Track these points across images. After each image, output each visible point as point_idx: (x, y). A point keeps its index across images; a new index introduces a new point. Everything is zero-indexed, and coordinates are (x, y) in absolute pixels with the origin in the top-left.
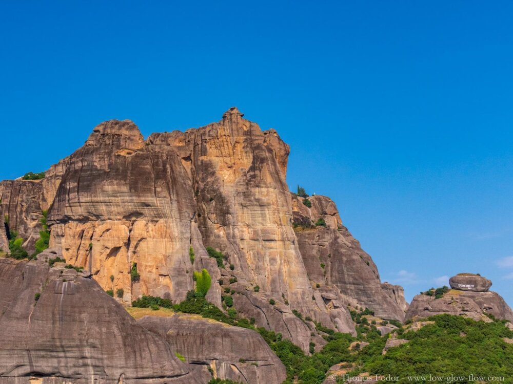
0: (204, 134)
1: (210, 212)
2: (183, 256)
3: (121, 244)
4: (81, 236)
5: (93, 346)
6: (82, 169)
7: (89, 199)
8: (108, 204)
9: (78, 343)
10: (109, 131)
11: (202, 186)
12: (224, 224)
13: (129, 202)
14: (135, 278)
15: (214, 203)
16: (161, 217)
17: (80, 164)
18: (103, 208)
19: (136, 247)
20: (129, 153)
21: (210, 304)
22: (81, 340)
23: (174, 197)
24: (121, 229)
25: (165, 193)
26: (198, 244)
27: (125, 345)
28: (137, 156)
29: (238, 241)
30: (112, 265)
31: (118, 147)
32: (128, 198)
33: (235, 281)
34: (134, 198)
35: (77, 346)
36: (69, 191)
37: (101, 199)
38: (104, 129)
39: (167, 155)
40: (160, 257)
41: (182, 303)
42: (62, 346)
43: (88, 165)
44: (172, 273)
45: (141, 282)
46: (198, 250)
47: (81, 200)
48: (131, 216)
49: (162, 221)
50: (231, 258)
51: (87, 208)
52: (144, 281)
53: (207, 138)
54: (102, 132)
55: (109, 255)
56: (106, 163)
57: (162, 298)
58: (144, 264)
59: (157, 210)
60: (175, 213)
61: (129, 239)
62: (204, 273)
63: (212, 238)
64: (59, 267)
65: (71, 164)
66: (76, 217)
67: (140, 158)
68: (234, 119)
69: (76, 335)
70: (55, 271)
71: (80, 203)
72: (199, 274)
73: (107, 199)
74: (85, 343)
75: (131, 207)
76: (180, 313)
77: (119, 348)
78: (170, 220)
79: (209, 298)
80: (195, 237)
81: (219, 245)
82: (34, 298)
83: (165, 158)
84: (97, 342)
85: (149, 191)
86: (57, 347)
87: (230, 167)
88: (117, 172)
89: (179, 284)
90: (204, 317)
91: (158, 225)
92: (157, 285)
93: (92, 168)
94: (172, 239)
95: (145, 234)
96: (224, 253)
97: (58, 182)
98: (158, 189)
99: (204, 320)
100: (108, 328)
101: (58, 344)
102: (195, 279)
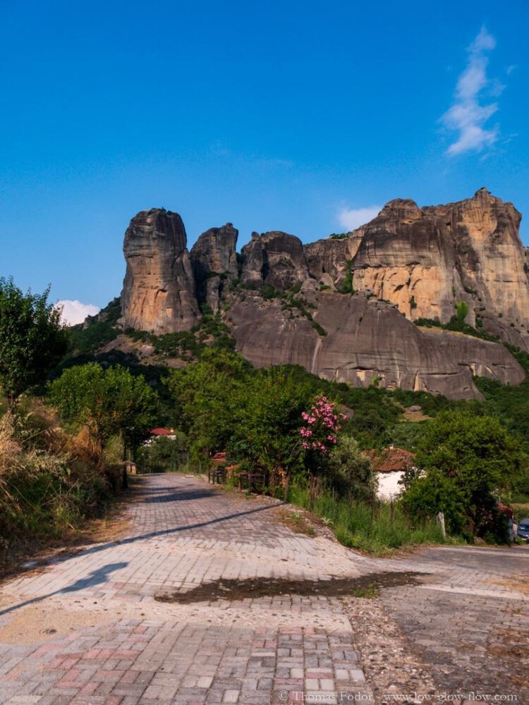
0: (461, 207)
1: (464, 261)
2: (448, 292)
3: (404, 283)
4: (376, 277)
5: (399, 352)
6: (377, 232)
7: (382, 253)
8: (395, 256)
9: (389, 350)
10: (396, 207)
11: (458, 243)
12: (475, 269)
13: (411, 255)
14: (413, 306)
15: (467, 255)
16: (432, 266)
17: (376, 230)
18: (392, 259)
19: (414, 285)
20: (410, 222)
21: (467, 325)
22: (391, 348)
23: (442, 252)
24: (403, 273)
25: (436, 249)
26: (457, 284)
27: (420, 352)
28: (416, 223)
29: (484, 281)
30: (397, 297)
31: (403, 217)
32: (410, 253)
33: (484, 309)
34: (414, 252)
35: (389, 352)
36: (369, 248)
37: (391, 253)
38: (393, 205)
39: (437, 223)
40: (432, 292)
41: (448, 324)
42: (379, 352)
43: (381, 230)
44: (439, 303)
45: (418, 309)
46: (458, 289)
47: (378, 254)
48: (411, 264)
49: (433, 268)
50: (479, 293)
51: (381, 259)
52: (420, 308)
53: (463, 209)
54: (391, 207)
55: (396, 290)
56: (395, 228)
57: (433, 319)
58: (420, 296)
59: (430, 260)
60: (443, 263)
61: (410, 280)
62: (463, 304)
63: (466, 279)
64: (373, 300)
65: (369, 229)
66: (373, 265)
67: (418, 225)
68: (484, 196)
69: (388, 345)
70: (372, 303)
71: (376, 256)
72: (459, 305)
73: (395, 253)
74: (394, 350)
75: (412, 259)
76: (446, 330)
77: (416, 355)
78: (439, 267)
79: (466, 320)
80: (456, 279)
81: (470, 284)
82: (358, 319)
83: (435, 224)
84: (402, 350)
85: (425, 247)
86: (375, 352)
87: (480, 230)
88: (403, 235)
89: (445, 311)
90: (465, 333)
91: (430, 270)
92: (429, 311)
93: (384, 232)
94: (440, 281)
95: (421, 277)
96: (474, 290)
97: (359, 241)
98: (432, 247)
99: (465, 335)
100: (409, 341)
101: (376, 350)
102: (456, 307)
